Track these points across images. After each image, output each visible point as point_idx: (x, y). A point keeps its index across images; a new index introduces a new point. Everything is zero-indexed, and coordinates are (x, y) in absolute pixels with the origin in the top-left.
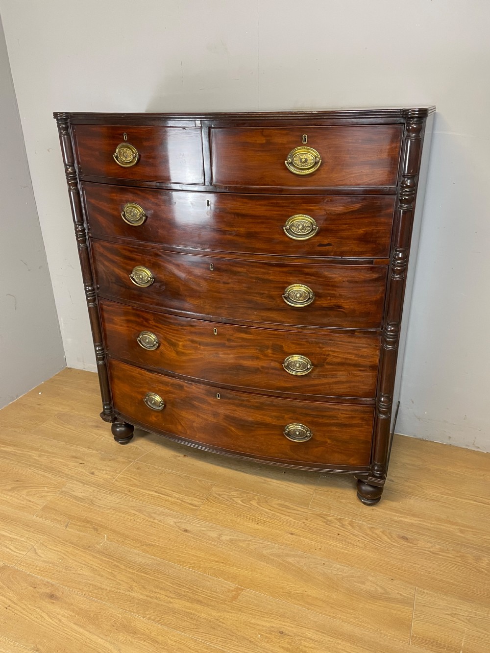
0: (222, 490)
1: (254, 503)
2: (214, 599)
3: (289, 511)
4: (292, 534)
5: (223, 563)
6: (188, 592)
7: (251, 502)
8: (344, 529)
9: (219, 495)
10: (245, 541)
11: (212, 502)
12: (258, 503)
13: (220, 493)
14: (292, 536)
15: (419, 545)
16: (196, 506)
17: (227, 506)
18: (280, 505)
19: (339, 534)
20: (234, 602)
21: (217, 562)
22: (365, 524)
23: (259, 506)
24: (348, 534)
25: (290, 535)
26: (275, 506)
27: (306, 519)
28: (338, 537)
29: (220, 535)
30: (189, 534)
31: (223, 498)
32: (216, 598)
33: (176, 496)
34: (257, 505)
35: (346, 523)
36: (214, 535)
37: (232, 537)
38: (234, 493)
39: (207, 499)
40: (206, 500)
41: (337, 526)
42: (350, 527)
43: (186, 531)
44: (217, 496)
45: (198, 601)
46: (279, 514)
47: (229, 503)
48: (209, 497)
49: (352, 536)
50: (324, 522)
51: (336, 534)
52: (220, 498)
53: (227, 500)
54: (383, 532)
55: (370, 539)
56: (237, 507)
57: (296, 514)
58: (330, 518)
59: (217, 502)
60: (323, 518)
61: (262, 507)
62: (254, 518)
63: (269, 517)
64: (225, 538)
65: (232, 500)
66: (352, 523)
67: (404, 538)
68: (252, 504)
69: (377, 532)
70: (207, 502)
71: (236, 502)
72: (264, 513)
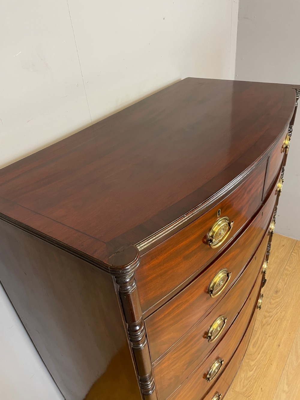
0: (239, 383)
1: (252, 363)
3: (259, 342)
4: (279, 346)
7: (252, 365)
8: (273, 317)
9: (244, 387)
10: (287, 375)
11: (252, 392)
12: (253, 360)
13: (242, 385)
14: (281, 345)
15: (281, 288)
17: (255, 382)
18: (254, 346)
19: (277, 321)
22: (267, 306)
23: (256, 360)
24: (276, 316)
25: (281, 347)
26: (255, 350)
27: (266, 334)
28: (279, 321)
29: (284, 391)
31: (247, 384)
34: (255, 361)
35: (267, 314)
36: (284, 396)
37: (285, 383)
38: (243, 375)
39: (249, 396)
40: (249, 398)
41: (270, 320)
42: (271, 314)
44: (245, 389)
46: (263, 350)
47: (253, 381)
48: (246, 394)
49: (278, 315)
50: (268, 325)
51: (277, 322)
52: (247, 386)
53: (249, 382)
54: (273, 300)
55: (279, 307)
56: (257, 376)
57: (262, 339)
58: (264, 321)
59: (251, 390)
60: (264, 325)
61: (256, 358)
62: (266, 366)
63: (265, 356)
64: (286, 388)
65: (249, 378)
66: (267, 311)
67: (277, 292)
68: (254, 365)
69: (273, 302)
70: (251, 397)
71: (252, 375)
72: (262, 358)
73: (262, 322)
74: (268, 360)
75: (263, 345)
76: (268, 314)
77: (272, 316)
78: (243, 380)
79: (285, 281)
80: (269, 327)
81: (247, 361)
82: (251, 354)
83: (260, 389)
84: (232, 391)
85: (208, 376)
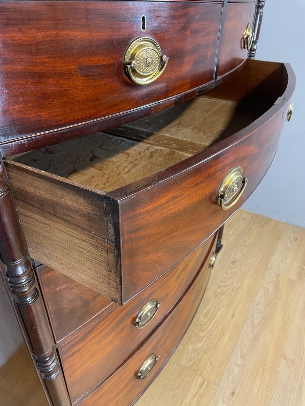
0: (185, 356)
1: (202, 334)
2: (297, 376)
3: (211, 312)
4: (233, 316)
5: (264, 366)
6: (294, 395)
7: (201, 336)
9: (191, 360)
10: (241, 348)
11: (200, 366)
12: (203, 331)
13: (189, 358)
15: (238, 259)
16: (204, 382)
17: (204, 355)
18: (205, 316)
19: (232, 290)
20: (296, 363)
21: (263, 370)
22: (222, 275)
23: (207, 331)
24: (231, 286)
25: (235, 317)
26: (206, 320)
27: (220, 304)
28: (235, 291)
29: (237, 365)
30: (237, 391)
31: (195, 357)
32: (295, 375)
33: (189, 399)
34: (205, 333)
35: (222, 284)
36: (236, 370)
37: (239, 356)
38: (190, 347)
39: (196, 371)
40: (196, 372)
41: (225, 289)
42: (226, 284)
43: (233, 393)
44: (192, 362)
45: (300, 388)
46: (215, 320)
47: (201, 353)
48: (193, 368)
49: (234, 284)
50: (222, 295)
51: (232, 292)
52: (194, 360)
53: (197, 354)
54: (230, 270)
55: (235, 277)
56: (206, 348)
57: (214, 309)
58: (218, 291)
59: (199, 362)
60: (218, 295)
61: (207, 329)
62: (218, 337)
63: (217, 327)
64: (239, 361)
65: (197, 350)
66: (222, 281)
67: (234, 262)
68: (204, 336)
69: (229, 272)
70: (199, 372)
71: (201, 347)
72: (214, 329)
73: (216, 292)
74: (221, 331)
75: (215, 315)
76: (224, 284)
77: (227, 286)
78: (190, 352)
79: (243, 252)
80: (223, 297)
81: (196, 331)
82: (201, 325)
83: (209, 362)
84: (177, 365)
85: (139, 374)
